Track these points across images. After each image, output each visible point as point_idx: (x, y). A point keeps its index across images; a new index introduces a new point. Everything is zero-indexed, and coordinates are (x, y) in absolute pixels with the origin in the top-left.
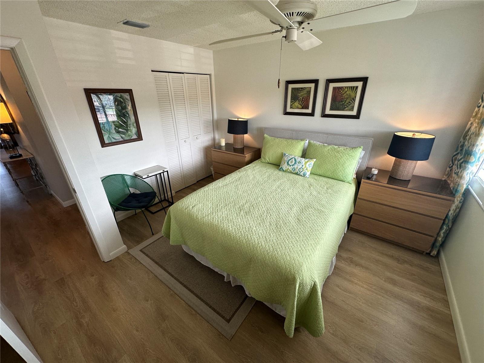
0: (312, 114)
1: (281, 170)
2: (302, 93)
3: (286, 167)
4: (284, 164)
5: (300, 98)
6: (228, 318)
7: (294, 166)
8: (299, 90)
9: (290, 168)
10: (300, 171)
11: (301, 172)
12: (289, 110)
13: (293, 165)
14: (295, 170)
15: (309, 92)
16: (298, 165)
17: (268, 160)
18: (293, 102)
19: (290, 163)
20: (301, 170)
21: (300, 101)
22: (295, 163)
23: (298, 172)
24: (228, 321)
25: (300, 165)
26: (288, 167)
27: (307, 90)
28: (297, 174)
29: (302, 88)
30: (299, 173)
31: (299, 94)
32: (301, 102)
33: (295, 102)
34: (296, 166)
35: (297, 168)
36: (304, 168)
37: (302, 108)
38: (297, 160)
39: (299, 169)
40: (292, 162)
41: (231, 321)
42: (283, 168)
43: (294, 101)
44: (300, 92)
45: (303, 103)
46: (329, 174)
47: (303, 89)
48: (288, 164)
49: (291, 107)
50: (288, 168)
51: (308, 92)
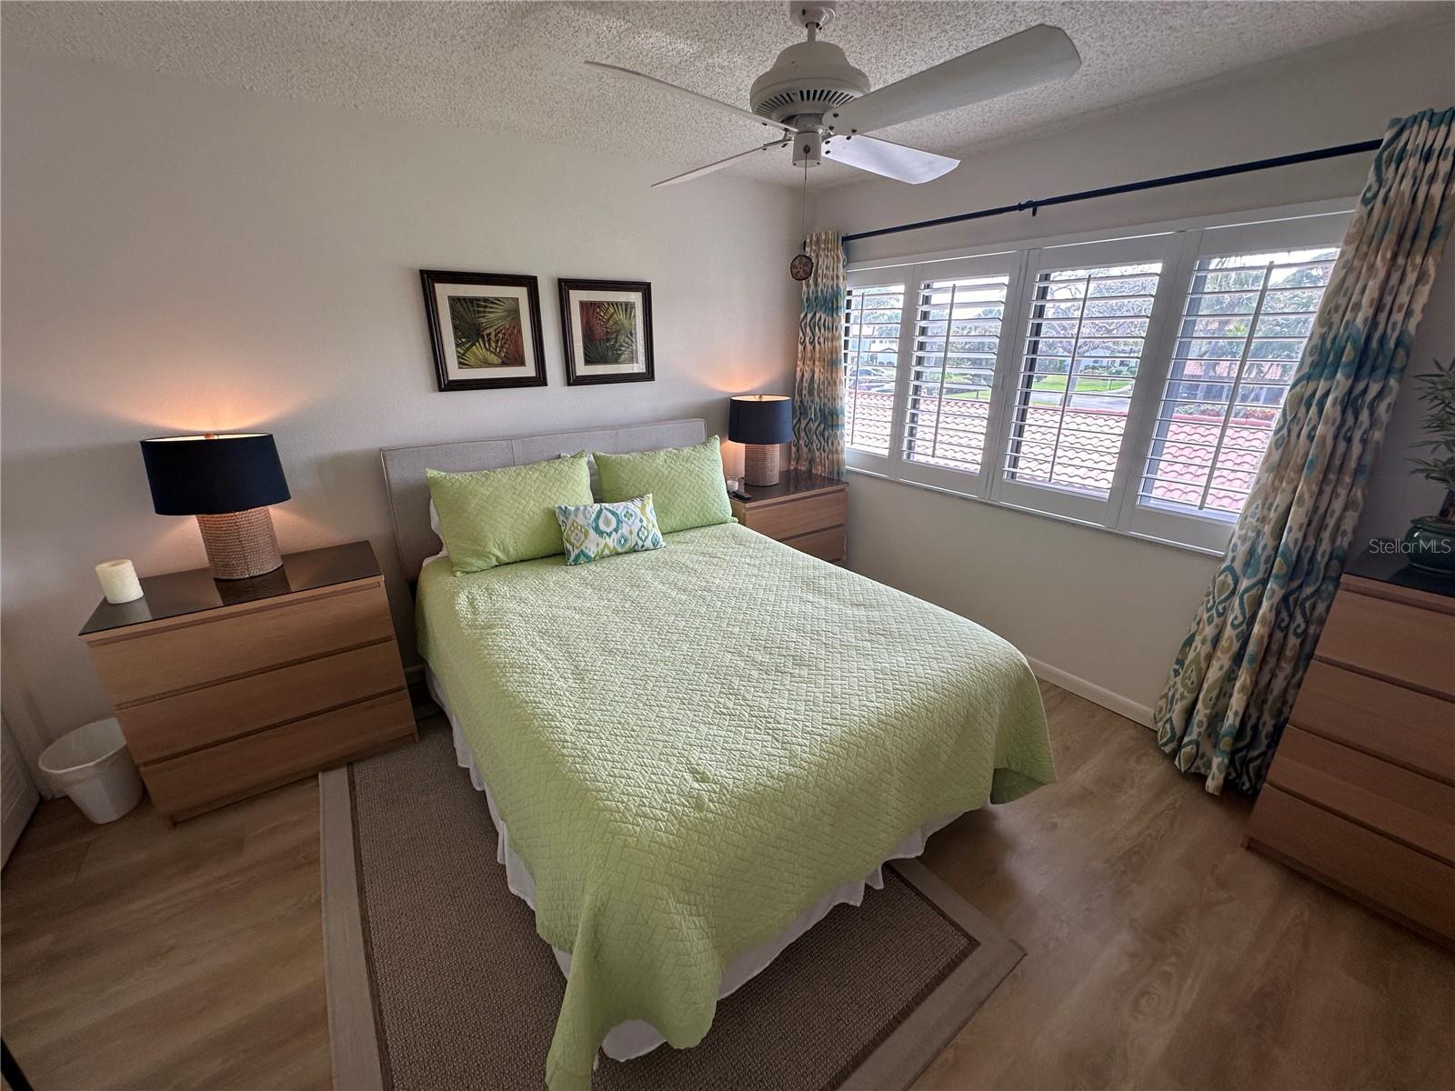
0: (540, 380)
1: (583, 558)
2: (491, 315)
3: (598, 545)
4: (586, 537)
5: (488, 331)
6: (964, 941)
7: (620, 532)
8: (479, 306)
9: (611, 542)
10: (643, 538)
11: (646, 538)
12: (455, 373)
13: (616, 530)
14: (625, 540)
15: (515, 313)
16: (630, 522)
17: (499, 554)
18: (463, 343)
19: (602, 527)
20: (643, 534)
21: (489, 340)
22: (619, 521)
23: (636, 544)
24: (973, 944)
25: (633, 522)
26: (602, 542)
27: (508, 306)
28: (634, 550)
29: (486, 300)
30: (640, 543)
31: (479, 317)
32: (493, 345)
33: (474, 344)
34: (624, 530)
35: (631, 533)
36: (648, 525)
37: (504, 364)
38: (619, 512)
39: (638, 534)
40: (608, 523)
41: (974, 935)
42: (586, 551)
43: (466, 343)
44: (485, 312)
45: (502, 347)
46: (694, 518)
47: (493, 303)
48: (600, 533)
49: (460, 363)
50: (606, 545)
51: (509, 311)
